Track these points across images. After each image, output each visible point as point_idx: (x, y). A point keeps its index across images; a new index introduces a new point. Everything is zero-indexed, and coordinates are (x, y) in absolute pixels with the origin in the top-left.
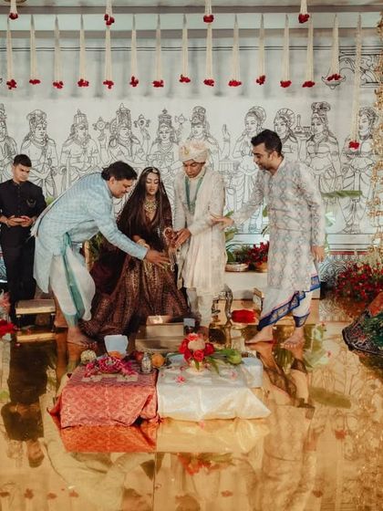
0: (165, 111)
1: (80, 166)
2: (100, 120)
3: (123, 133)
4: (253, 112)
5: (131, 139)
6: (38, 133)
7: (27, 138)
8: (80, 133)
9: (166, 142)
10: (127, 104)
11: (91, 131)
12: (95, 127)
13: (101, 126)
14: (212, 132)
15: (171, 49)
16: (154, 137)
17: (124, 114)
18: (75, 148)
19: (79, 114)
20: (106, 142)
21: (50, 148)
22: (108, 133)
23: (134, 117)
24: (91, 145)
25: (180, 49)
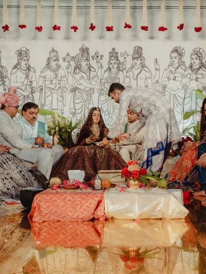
0: (114, 49)
1: (52, 86)
2: (68, 55)
3: (84, 64)
4: (176, 50)
5: (90, 68)
6: (23, 64)
7: (15, 67)
8: (53, 64)
9: (114, 70)
10: (87, 44)
11: (61, 62)
12: (64, 59)
13: (68, 59)
14: (146, 63)
15: (118, 7)
16: (105, 67)
17: (85, 51)
18: (49, 74)
19: (53, 50)
20: (72, 69)
21: (31, 74)
22: (73, 64)
23: (92, 53)
24: (61, 72)
25: (124, 7)
